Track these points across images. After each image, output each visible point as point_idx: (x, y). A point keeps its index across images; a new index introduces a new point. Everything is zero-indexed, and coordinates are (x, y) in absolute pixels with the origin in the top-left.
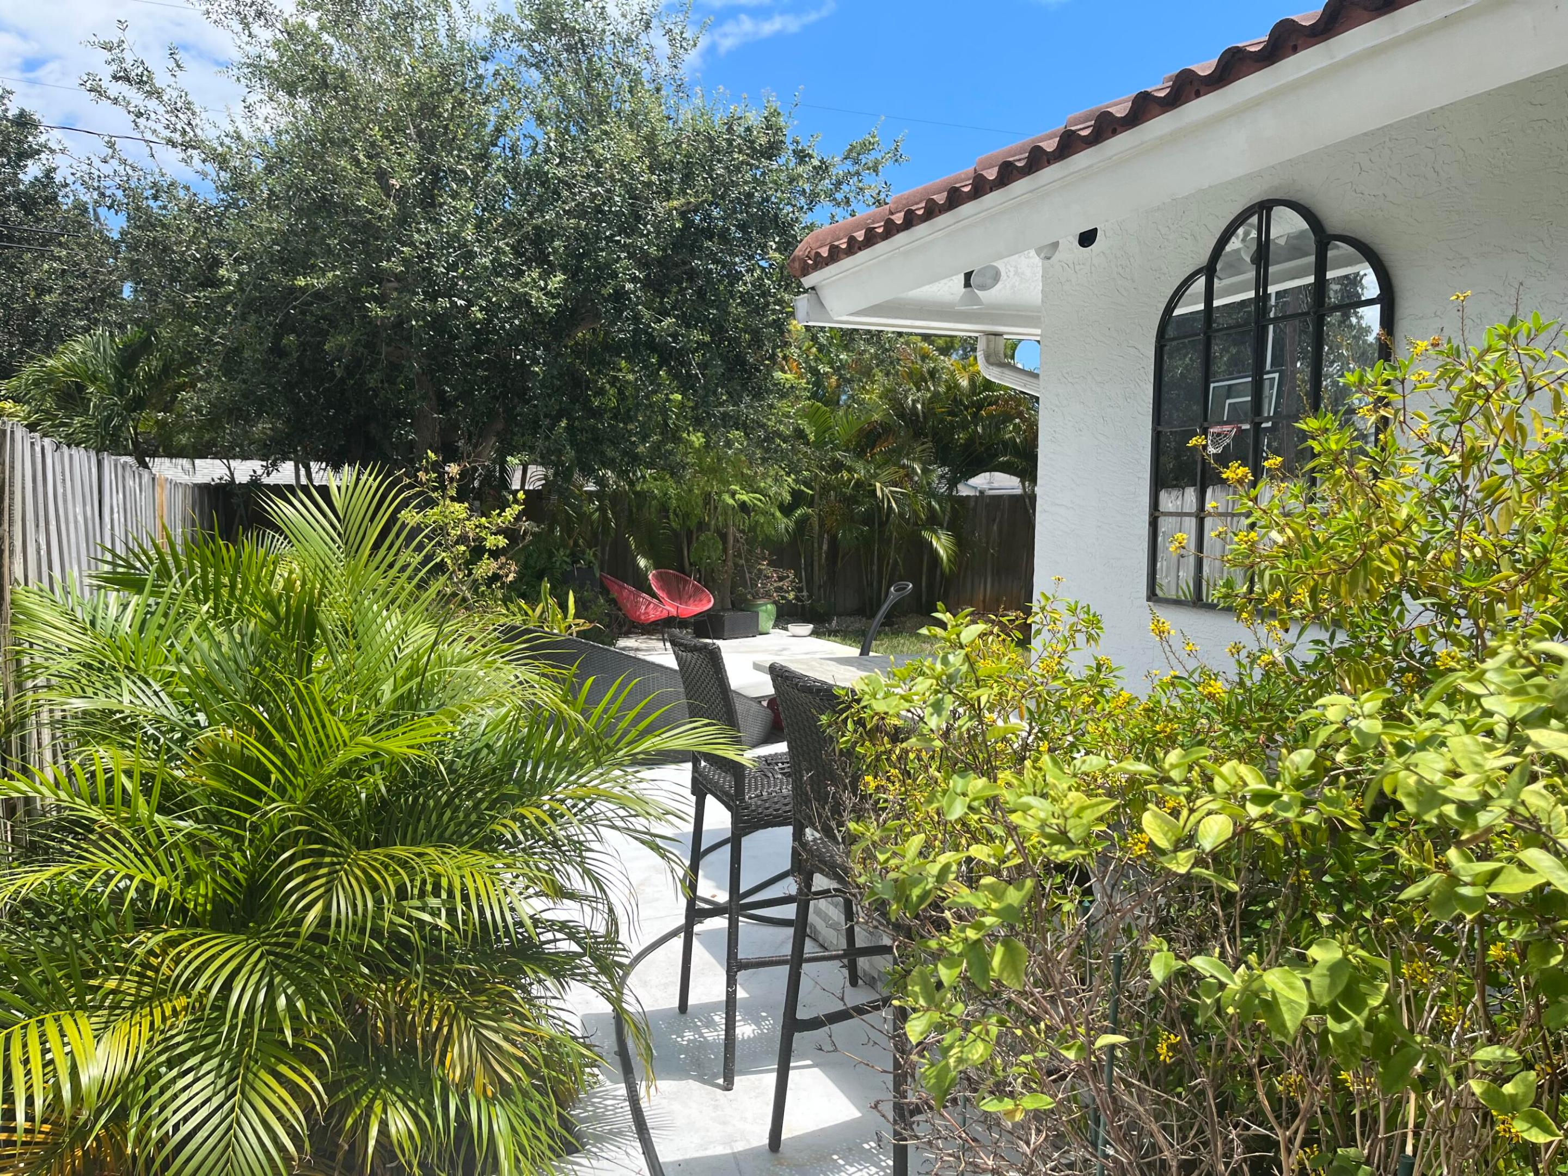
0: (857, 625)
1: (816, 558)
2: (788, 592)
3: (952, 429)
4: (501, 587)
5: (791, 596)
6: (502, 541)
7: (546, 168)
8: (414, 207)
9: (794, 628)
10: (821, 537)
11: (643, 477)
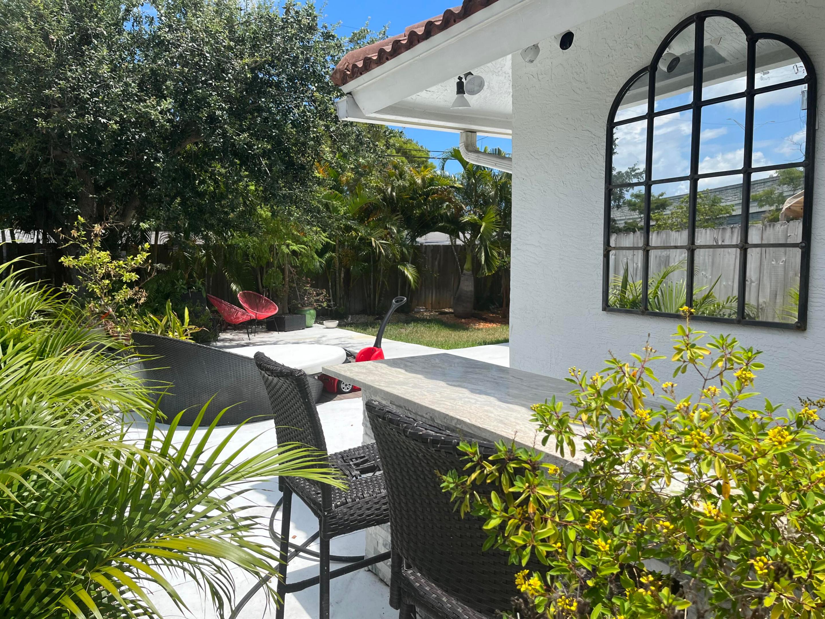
0: (363, 320)
1: (337, 282)
2: (322, 302)
3: (413, 207)
4: (136, 307)
5: (325, 304)
6: (135, 277)
7: (159, 33)
8: (67, 55)
9: (327, 323)
10: (340, 269)
11: (232, 235)
